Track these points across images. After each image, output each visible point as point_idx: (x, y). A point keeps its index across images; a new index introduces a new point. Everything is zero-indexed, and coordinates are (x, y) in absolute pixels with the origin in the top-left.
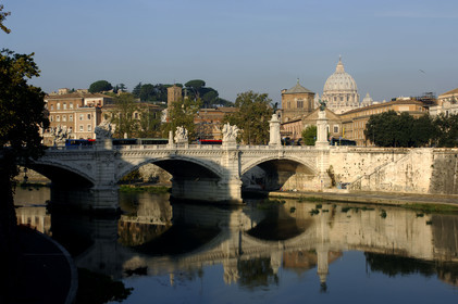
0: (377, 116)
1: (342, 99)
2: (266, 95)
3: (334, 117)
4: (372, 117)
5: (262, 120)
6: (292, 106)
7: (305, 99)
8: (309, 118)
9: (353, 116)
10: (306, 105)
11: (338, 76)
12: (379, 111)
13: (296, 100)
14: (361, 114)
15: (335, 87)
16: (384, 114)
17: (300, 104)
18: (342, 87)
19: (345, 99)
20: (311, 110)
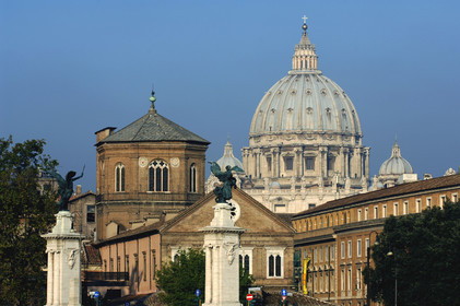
0: (407, 222)
1: (309, 162)
2: (35, 147)
3: (269, 223)
4: (391, 222)
5: (22, 229)
6: (132, 186)
7: (175, 163)
8: (185, 225)
9: (337, 219)
10: (177, 182)
11: (300, 86)
12: (418, 206)
13: (143, 163)
14: (362, 215)
15: (289, 124)
16: (431, 213)
17: (158, 178)
18: (311, 124)
19: (320, 162)
20: (192, 200)
